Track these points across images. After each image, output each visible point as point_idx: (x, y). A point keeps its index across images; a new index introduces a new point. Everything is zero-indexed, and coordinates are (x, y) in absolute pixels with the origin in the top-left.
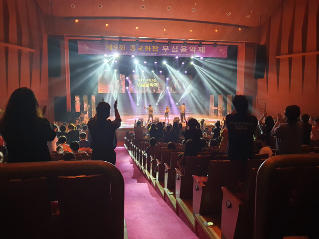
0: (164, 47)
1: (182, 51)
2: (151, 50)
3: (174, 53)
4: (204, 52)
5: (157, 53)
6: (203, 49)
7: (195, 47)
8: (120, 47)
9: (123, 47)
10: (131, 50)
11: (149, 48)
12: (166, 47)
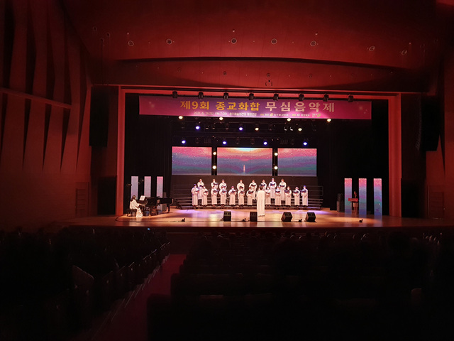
0: (268, 103)
1: (297, 110)
2: (249, 108)
3: (284, 113)
4: (333, 111)
5: (258, 113)
6: (330, 107)
7: (317, 104)
8: (202, 105)
9: (206, 104)
10: (218, 108)
11: (245, 105)
12: (272, 104)
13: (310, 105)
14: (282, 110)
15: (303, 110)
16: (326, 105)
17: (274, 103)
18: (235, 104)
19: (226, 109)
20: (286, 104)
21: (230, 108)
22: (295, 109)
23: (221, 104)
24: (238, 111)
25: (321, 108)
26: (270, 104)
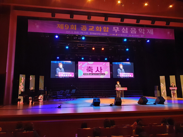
2: (102, 30)
3: (124, 34)
5: (108, 33)
8: (71, 27)
9: (74, 27)
10: (82, 30)
11: (99, 28)
12: (117, 28)
13: (139, 30)
14: (123, 32)
15: (135, 33)
18: (93, 27)
19: (88, 30)
20: (125, 28)
21: (90, 30)
22: (130, 32)
23: (84, 27)
25: (146, 32)
26: (115, 28)
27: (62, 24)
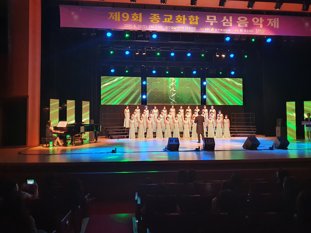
0: (208, 17)
1: (239, 25)
2: (187, 22)
3: (225, 28)
4: (278, 27)
5: (197, 27)
6: (275, 22)
7: (261, 19)
8: (133, 17)
9: (139, 16)
10: (152, 21)
11: (182, 18)
12: (213, 18)
13: (253, 20)
14: (224, 24)
15: (246, 26)
16: (270, 20)
17: (215, 17)
18: (171, 16)
19: (161, 22)
20: (228, 18)
21: (166, 21)
22: (237, 24)
23: (155, 17)
24: (175, 24)
25: (265, 24)
26: (210, 18)
27: (117, 12)
